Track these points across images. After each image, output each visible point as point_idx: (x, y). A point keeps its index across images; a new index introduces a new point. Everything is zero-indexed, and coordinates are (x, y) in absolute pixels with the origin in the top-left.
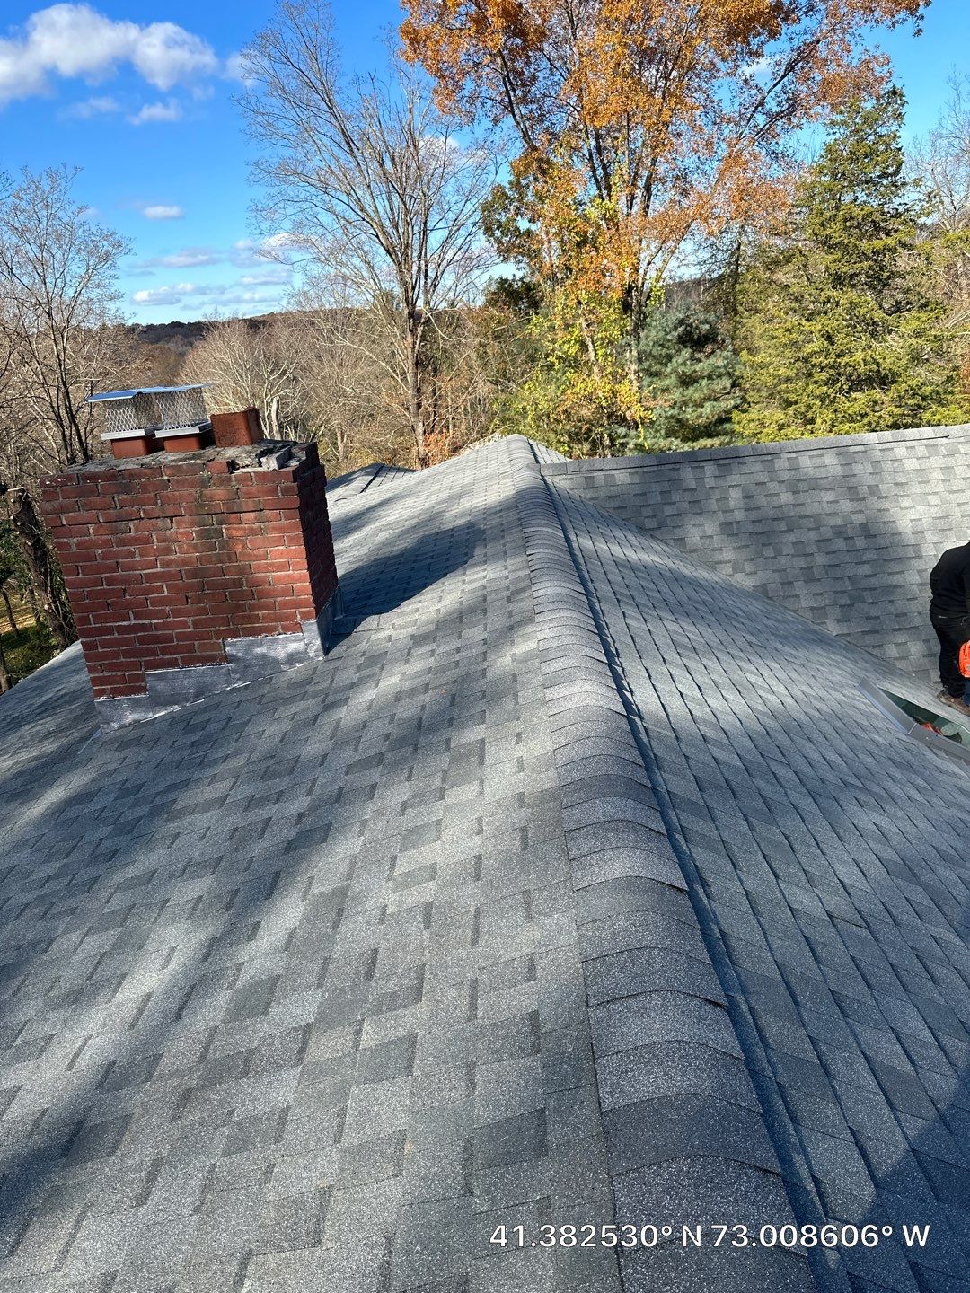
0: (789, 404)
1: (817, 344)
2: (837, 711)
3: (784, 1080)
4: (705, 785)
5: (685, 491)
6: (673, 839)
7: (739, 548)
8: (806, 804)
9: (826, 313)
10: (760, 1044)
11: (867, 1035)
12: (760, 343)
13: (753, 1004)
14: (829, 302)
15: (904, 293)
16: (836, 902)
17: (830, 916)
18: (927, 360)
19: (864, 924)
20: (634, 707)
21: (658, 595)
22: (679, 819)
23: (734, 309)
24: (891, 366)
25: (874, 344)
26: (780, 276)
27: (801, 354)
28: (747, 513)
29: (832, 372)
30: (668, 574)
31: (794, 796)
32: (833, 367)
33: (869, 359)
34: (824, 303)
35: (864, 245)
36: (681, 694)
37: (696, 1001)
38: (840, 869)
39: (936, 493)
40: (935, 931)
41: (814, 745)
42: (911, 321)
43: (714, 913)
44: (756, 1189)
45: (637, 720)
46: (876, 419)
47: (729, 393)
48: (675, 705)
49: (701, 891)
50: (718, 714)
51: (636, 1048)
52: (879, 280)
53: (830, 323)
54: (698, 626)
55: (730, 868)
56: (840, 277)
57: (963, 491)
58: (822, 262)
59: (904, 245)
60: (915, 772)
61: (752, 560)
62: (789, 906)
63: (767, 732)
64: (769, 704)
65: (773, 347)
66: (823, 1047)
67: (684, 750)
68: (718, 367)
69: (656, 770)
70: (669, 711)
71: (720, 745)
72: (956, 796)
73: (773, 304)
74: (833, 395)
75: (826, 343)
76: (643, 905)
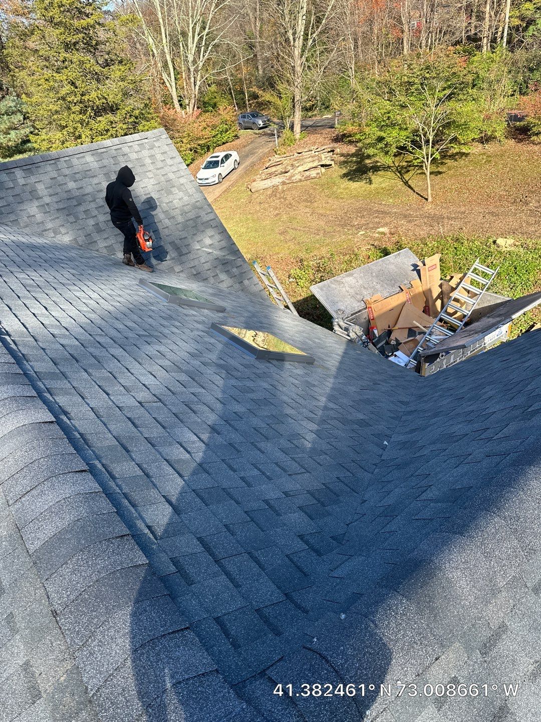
0: (64, 127)
1: (67, 88)
2: (129, 300)
3: (126, 490)
4: (58, 361)
5: (7, 189)
6: (42, 396)
7: (53, 219)
8: (118, 352)
9: (66, 68)
10: (111, 479)
11: (166, 450)
12: (32, 89)
13: (104, 462)
14: (66, 60)
15: (108, 54)
16: (143, 395)
17: (140, 403)
18: (131, 95)
19: (158, 400)
20: (3, 330)
21: (7, 258)
22: (44, 385)
23: (8, 67)
24: (113, 100)
25: (100, 86)
26: (31, 44)
27: (60, 95)
28: (51, 197)
29: (81, 105)
30: (12, 244)
31: (112, 351)
32: (81, 102)
33: (100, 96)
34: (63, 62)
35: (76, 23)
36: (34, 314)
37: (71, 474)
38: (142, 379)
39: (150, 171)
40: (192, 390)
41: (119, 321)
42: (116, 71)
43: (75, 427)
44: (118, 547)
45: (7, 337)
46: (114, 132)
47: (23, 124)
48: (31, 322)
49: (65, 419)
50: (59, 319)
51: (41, 514)
52: (92, 46)
53: (72, 75)
54: (38, 271)
55: (80, 399)
56: (67, 45)
57: (163, 168)
58: (54, 34)
59: (99, 24)
60: (174, 319)
61: (63, 226)
62: (117, 406)
63: (91, 321)
64: (90, 306)
65: (41, 91)
66: (145, 466)
67: (41, 345)
68: (11, 107)
69: (25, 362)
70: (27, 326)
71: (64, 336)
72: (195, 325)
73: (32, 63)
74: (87, 120)
75: (72, 87)
76: (29, 439)
